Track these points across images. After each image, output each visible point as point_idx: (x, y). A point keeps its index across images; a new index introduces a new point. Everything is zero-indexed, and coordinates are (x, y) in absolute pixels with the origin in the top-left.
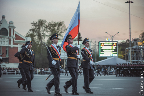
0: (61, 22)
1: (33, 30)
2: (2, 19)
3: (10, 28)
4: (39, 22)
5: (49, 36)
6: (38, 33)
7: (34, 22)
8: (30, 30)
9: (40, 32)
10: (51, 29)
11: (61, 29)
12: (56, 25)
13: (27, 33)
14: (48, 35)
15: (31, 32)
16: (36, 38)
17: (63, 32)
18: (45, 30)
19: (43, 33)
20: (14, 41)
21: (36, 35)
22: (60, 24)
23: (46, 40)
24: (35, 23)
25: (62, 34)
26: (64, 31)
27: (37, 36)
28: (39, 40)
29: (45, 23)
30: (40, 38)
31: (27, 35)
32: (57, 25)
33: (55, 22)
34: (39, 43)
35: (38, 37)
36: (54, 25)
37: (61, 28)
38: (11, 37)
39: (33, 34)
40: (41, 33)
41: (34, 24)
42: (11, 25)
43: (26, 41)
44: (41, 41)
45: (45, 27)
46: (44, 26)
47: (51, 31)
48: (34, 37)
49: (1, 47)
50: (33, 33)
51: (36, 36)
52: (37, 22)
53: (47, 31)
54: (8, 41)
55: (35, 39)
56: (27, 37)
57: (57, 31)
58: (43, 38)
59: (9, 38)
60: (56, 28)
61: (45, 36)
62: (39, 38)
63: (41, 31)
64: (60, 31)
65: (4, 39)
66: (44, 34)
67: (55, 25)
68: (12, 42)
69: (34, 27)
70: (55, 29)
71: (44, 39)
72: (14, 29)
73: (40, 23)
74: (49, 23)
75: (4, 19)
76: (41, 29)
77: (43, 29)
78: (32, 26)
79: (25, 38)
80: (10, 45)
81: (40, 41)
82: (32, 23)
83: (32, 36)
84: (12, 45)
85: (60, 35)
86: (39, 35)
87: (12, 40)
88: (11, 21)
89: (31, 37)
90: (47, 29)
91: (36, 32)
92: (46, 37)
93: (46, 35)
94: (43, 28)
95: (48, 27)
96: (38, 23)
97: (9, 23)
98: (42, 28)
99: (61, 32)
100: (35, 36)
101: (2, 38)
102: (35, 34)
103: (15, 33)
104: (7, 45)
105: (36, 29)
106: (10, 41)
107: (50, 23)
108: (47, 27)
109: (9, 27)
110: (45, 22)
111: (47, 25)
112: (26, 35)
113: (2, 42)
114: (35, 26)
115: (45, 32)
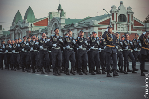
2: (121, 5)
3: (128, 14)
20: (132, 27)
38: (130, 23)
42: (129, 11)
43: (145, 26)
49: (120, 34)
54: (127, 27)
59: (127, 24)
65: (122, 25)
68: (130, 28)
72: (132, 15)
75: (122, 5)
79: (144, 24)
80: (128, 32)
84: (130, 32)
87: (130, 26)
88: (130, 7)
97: (128, 9)
101: (121, 25)
103: (133, 19)
104: (125, 31)
106: (129, 27)
109: (127, 12)
113: (121, 28)
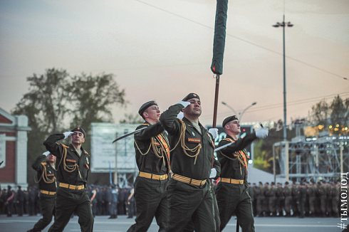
0: (105, 77)
1: (33, 96)
4: (49, 75)
5: (74, 112)
6: (46, 104)
7: (35, 75)
8: (26, 96)
9: (51, 100)
10: (80, 94)
11: (107, 94)
12: (93, 83)
13: (18, 105)
14: (73, 109)
15: (28, 102)
16: (41, 116)
17: (112, 103)
18: (63, 96)
19: (59, 105)
21: (41, 109)
22: (104, 81)
23: (66, 121)
24: (39, 77)
25: (107, 107)
26: (114, 98)
27: (44, 111)
28: (49, 123)
29: (66, 79)
30: (51, 116)
31: (18, 109)
32: (96, 83)
33: (90, 77)
34: (50, 130)
35: (45, 114)
36: (88, 82)
37: (105, 91)
39: (33, 106)
40: (55, 103)
41: (35, 80)
44: (55, 125)
45: (65, 87)
46: (62, 87)
47: (79, 99)
48: (36, 116)
50: (34, 103)
51: (41, 112)
52: (42, 76)
53: (70, 100)
55: (39, 119)
56: (16, 113)
57: (96, 99)
58: (60, 117)
60: (93, 91)
61: (64, 112)
62: (49, 118)
63: (55, 98)
64: (103, 100)
66: (63, 106)
67: (90, 84)
69: (36, 88)
70: (89, 94)
71: (63, 118)
73: (51, 78)
74: (75, 77)
76: (55, 95)
77: (59, 94)
78: (31, 85)
81: (51, 125)
82: (29, 79)
83: (30, 112)
85: (102, 108)
86: (49, 109)
89: (27, 115)
90: (70, 94)
91: (39, 102)
92: (67, 114)
93: (68, 110)
94: (60, 90)
95: (72, 87)
96: (46, 78)
98: (57, 91)
99: (107, 102)
100: (37, 112)
102: (39, 106)
105: (40, 93)
107: (77, 79)
108: (68, 90)
110: (65, 76)
111: (68, 85)
112: (14, 110)
114: (38, 85)
115: (63, 102)
